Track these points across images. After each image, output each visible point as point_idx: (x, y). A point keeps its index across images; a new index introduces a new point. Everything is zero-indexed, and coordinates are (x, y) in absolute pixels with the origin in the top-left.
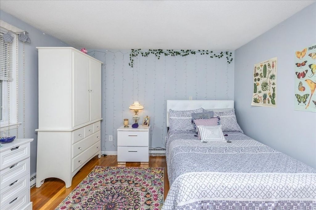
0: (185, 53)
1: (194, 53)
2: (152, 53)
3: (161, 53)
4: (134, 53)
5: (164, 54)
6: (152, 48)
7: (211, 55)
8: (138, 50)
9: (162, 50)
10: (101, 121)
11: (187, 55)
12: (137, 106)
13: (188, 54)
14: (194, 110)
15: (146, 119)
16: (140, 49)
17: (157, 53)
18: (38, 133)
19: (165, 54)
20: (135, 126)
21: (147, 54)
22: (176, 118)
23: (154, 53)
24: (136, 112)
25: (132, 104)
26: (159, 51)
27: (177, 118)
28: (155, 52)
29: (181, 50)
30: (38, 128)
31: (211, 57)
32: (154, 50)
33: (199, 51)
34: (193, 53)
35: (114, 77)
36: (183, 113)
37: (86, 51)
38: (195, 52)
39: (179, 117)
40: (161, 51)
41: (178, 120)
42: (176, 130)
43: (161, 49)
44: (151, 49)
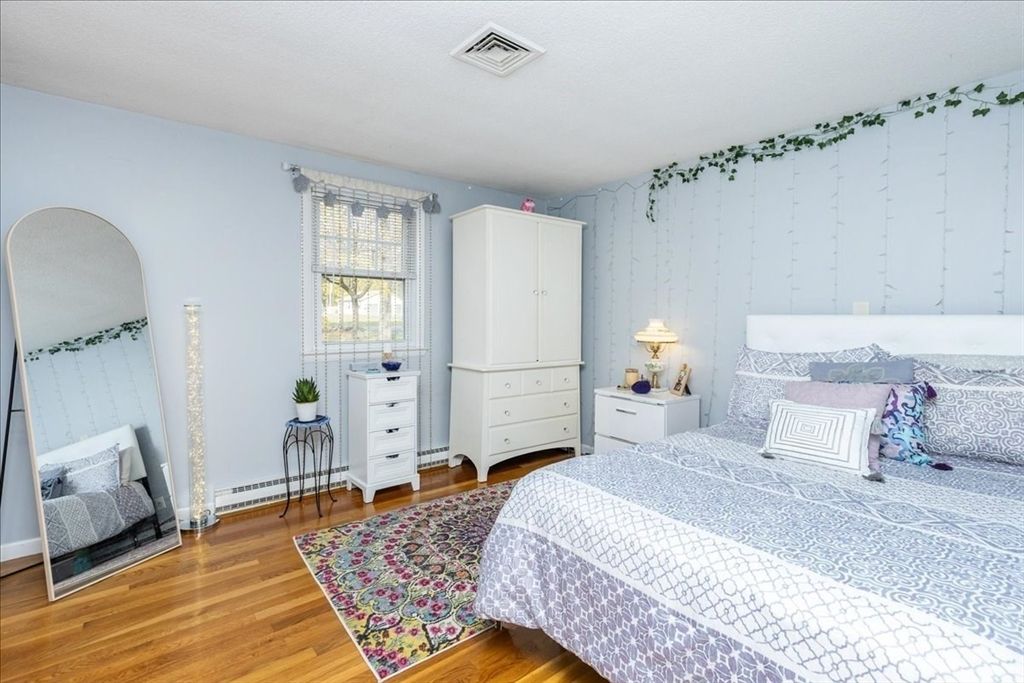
0: (833, 135)
1: (877, 120)
2: (710, 164)
3: (739, 159)
4: (660, 178)
5: (749, 159)
6: (708, 151)
7: (978, 106)
8: (670, 167)
9: (741, 147)
10: (582, 367)
11: (843, 137)
12: (654, 331)
13: (852, 132)
14: (835, 350)
15: (683, 373)
16: (675, 164)
17: (728, 160)
18: (453, 370)
19: (754, 155)
20: (642, 387)
21: (696, 172)
22: (751, 374)
23: (716, 165)
24: (656, 352)
25: (643, 327)
26: (734, 154)
27: (755, 375)
28: (721, 160)
29: (818, 126)
30: (452, 362)
31: (976, 113)
32: (715, 156)
33: (906, 103)
34: (871, 123)
35: (613, 257)
36: (785, 361)
37: (531, 205)
38: (878, 116)
39: (762, 373)
40: (738, 153)
41: (758, 381)
42: (745, 416)
43: (737, 145)
44: (703, 153)
